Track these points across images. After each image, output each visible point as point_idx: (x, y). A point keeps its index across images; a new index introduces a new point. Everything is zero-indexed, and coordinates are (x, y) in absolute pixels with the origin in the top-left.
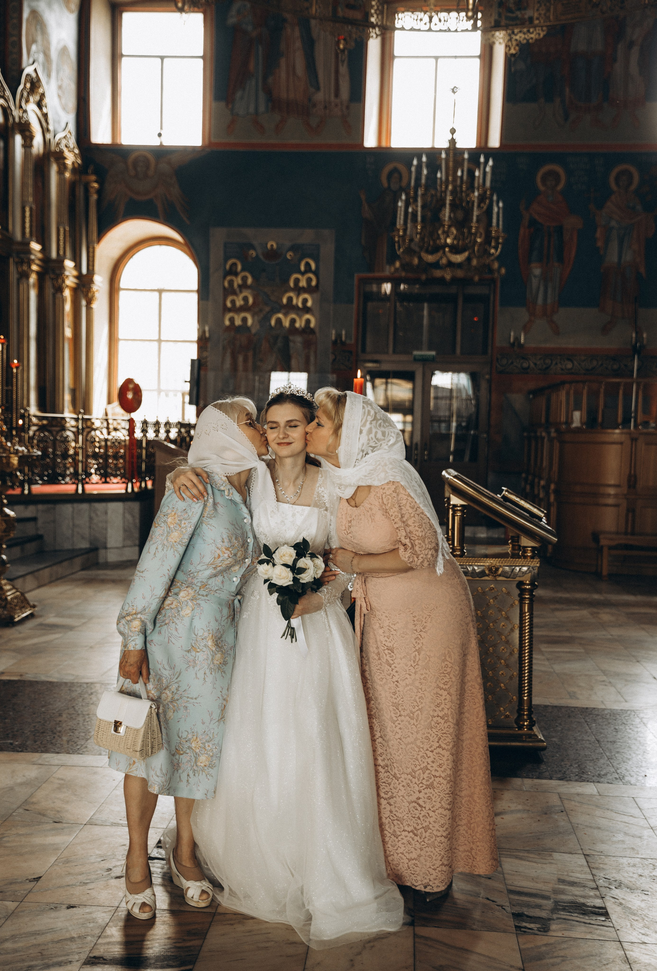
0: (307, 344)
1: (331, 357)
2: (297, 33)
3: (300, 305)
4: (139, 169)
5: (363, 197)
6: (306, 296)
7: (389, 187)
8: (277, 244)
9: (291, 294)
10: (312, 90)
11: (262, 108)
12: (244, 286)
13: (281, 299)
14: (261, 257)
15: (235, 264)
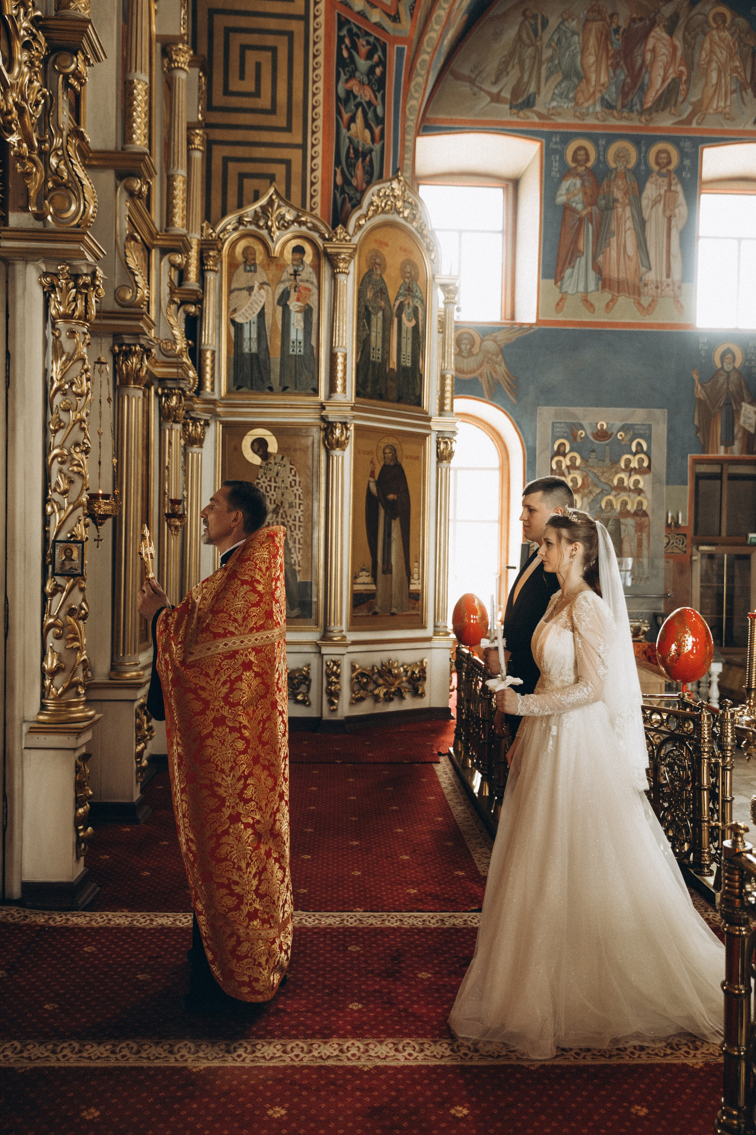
0: (640, 528)
1: (665, 541)
2: (628, 213)
3: (632, 488)
4: (463, 347)
5: (696, 377)
6: (638, 477)
7: (722, 368)
8: (607, 424)
9: (622, 475)
10: (643, 269)
11: (592, 287)
12: (572, 467)
13: (612, 481)
14: (591, 438)
15: (563, 444)
